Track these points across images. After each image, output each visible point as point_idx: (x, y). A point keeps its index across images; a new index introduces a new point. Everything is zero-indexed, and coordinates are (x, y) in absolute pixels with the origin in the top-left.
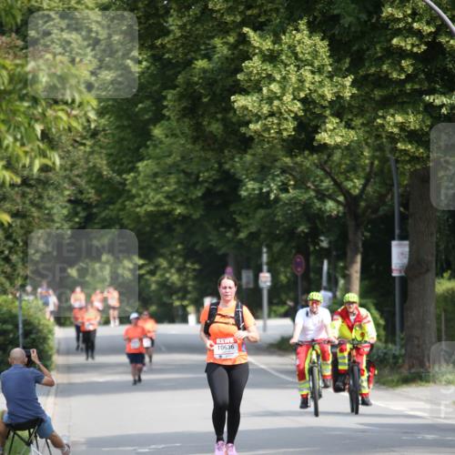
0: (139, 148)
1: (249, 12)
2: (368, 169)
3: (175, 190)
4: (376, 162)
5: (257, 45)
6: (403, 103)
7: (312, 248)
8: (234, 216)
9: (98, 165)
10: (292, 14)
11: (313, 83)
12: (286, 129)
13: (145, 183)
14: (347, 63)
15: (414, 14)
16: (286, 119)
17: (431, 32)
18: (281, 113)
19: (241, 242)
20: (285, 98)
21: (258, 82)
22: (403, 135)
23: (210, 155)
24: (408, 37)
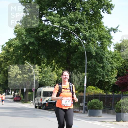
3: (2, 81)
10: (15, 64)
23: (5, 78)
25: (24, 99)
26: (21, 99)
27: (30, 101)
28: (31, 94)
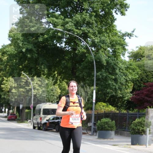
1: (4, 75)
5: (5, 79)
10: (9, 75)
12: (8, 90)
15: (25, 77)
16: (8, 88)
21: (5, 84)
25: (20, 118)
26: (16, 117)
27: (27, 120)
28: (29, 111)
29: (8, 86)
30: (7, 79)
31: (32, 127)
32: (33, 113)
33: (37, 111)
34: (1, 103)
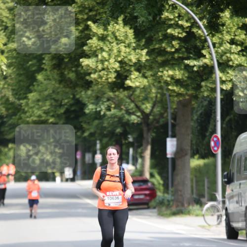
0: (29, 86)
1: (91, 14)
2: (154, 99)
3: (49, 109)
4: (159, 95)
5: (95, 31)
6: (173, 64)
7: (124, 142)
8: (82, 124)
9: (7, 95)
10: (113, 14)
11: (125, 53)
12: (110, 78)
13: (32, 105)
14: (143, 42)
15: (179, 16)
16: (111, 72)
17: (189, 26)
18: (108, 69)
19: (85, 138)
20: (110, 61)
21: (95, 51)
22: (173, 81)
23: (67, 90)
24: (176, 28)
25: (168, 197)
26: (152, 194)
27: (199, 202)
28: (205, 165)
29: (112, 60)
30: (106, 29)
31: (221, 232)
32: (223, 171)
33: (240, 160)
34: (86, 134)
